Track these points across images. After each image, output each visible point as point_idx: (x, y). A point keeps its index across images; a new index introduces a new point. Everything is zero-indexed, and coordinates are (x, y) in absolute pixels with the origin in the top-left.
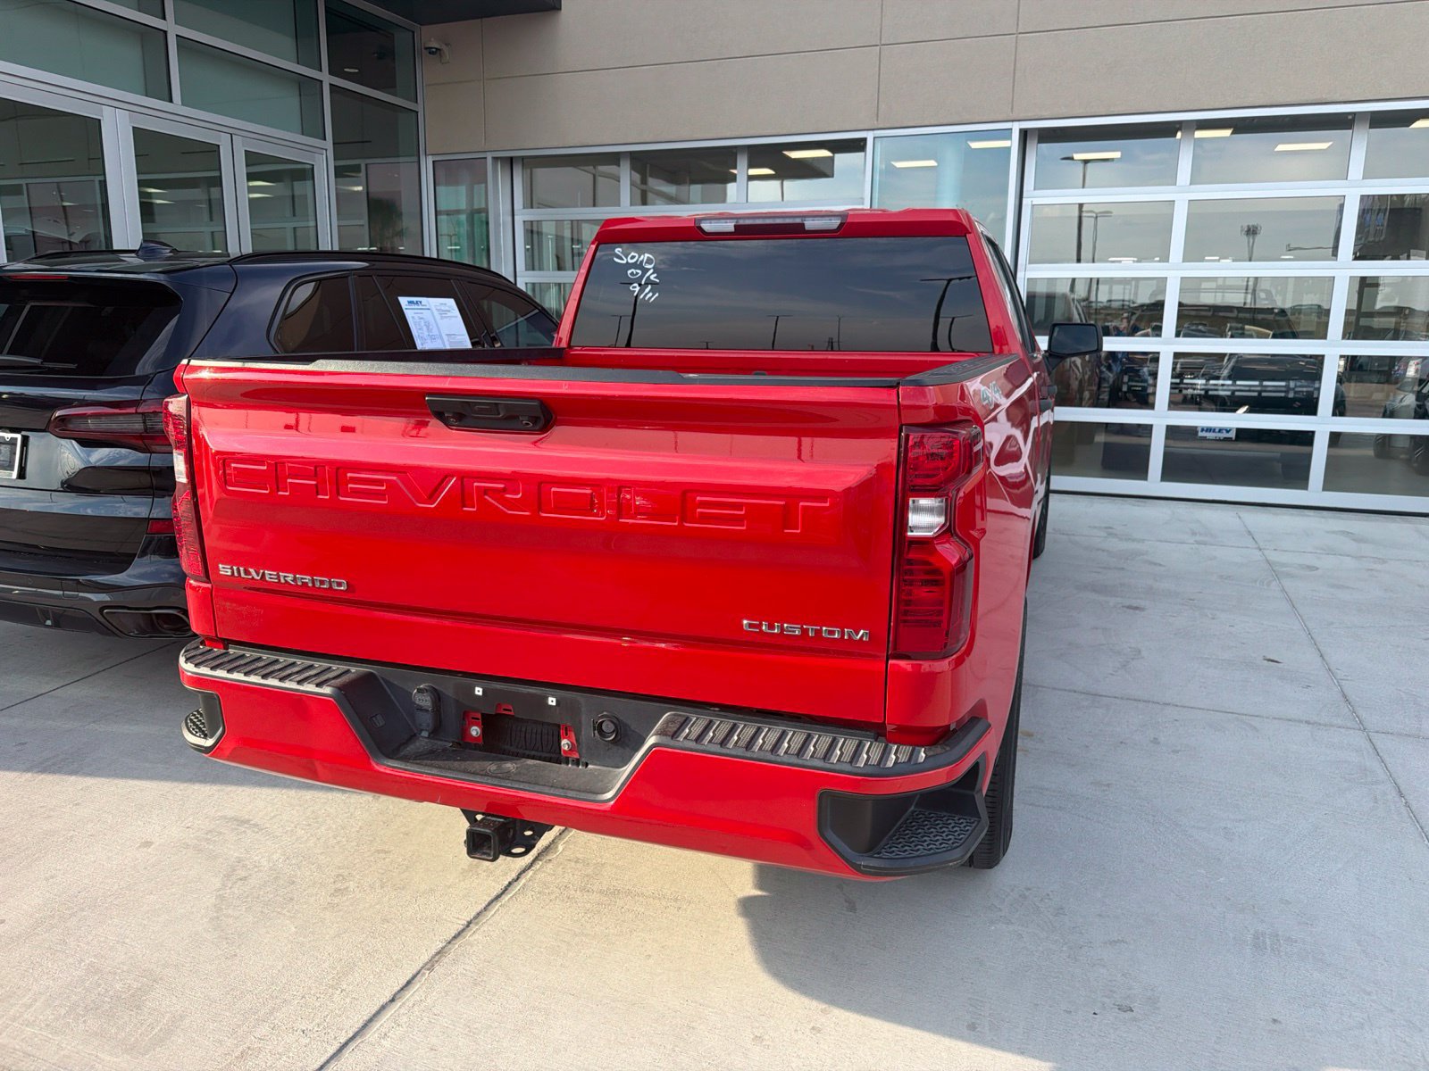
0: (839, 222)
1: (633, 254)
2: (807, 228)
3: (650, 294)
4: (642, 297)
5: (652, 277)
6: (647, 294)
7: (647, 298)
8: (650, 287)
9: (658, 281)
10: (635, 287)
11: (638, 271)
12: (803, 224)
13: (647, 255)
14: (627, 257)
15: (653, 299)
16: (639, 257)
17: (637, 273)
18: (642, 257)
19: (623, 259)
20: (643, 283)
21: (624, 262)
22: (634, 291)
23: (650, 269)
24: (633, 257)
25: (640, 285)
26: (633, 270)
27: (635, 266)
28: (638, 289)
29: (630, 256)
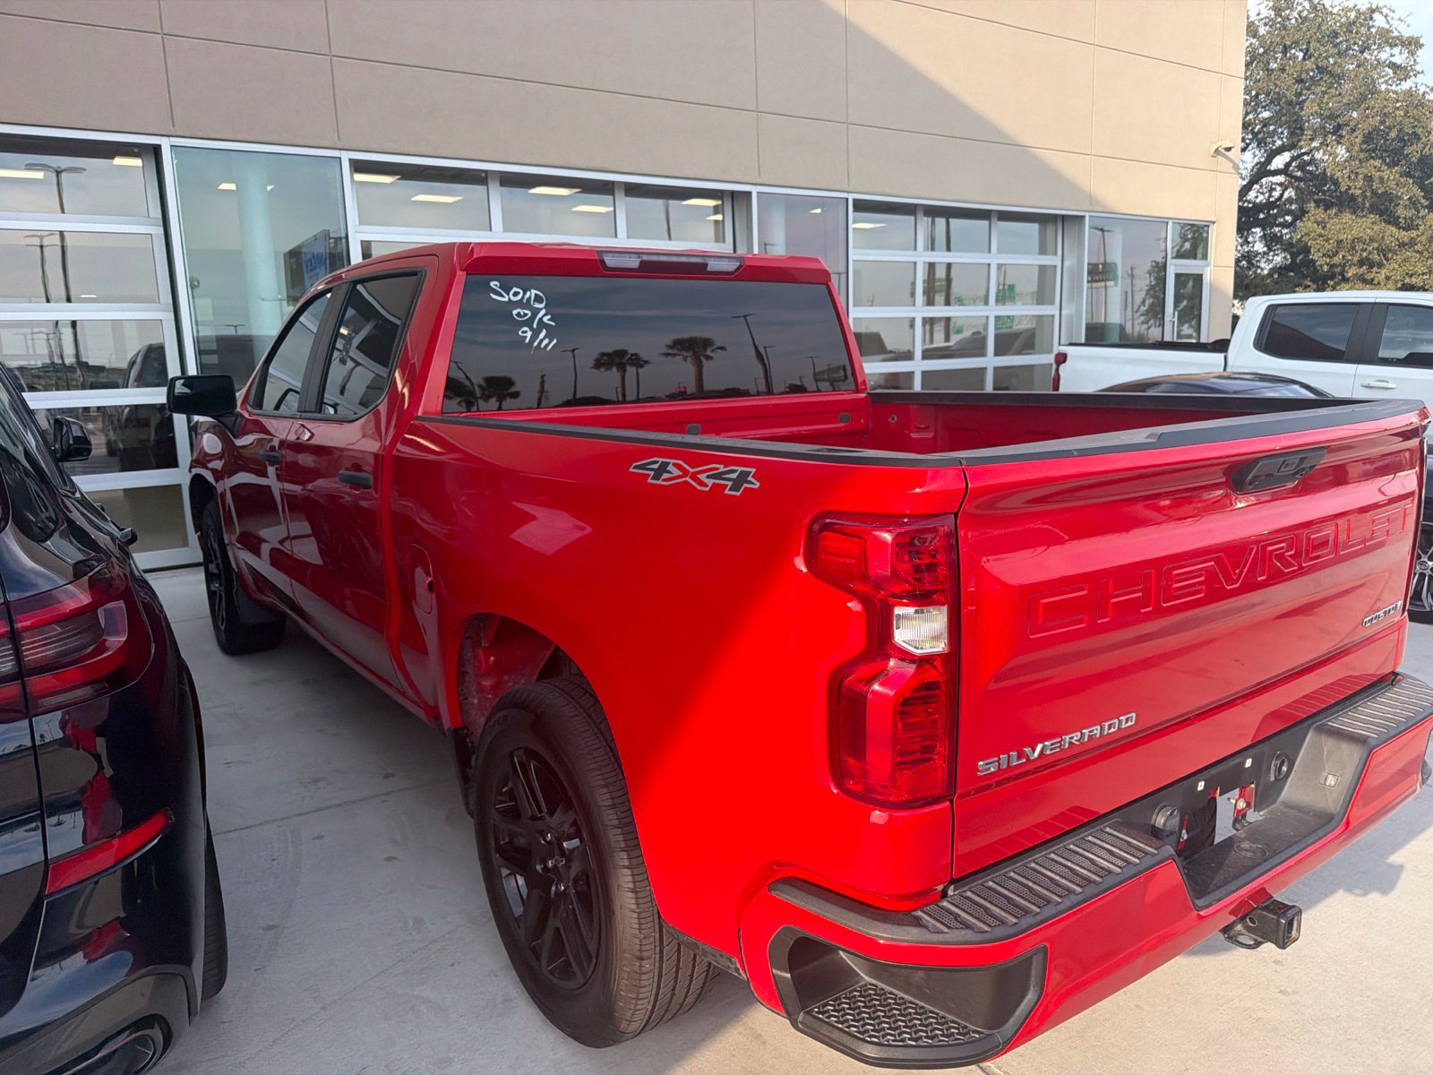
0: (738, 264)
1: (515, 289)
2: (709, 269)
3: (546, 341)
4: (536, 344)
5: (546, 319)
6: (541, 341)
7: (542, 346)
8: (544, 332)
9: (553, 324)
10: (526, 332)
11: (526, 312)
12: (707, 264)
13: (534, 292)
14: (508, 294)
15: (550, 347)
16: (525, 293)
17: (526, 315)
18: (528, 294)
19: (503, 296)
20: (535, 326)
21: (506, 299)
22: (526, 337)
23: (541, 309)
24: (516, 294)
25: (531, 329)
26: (519, 310)
27: (520, 304)
28: (529, 334)
29: (512, 292)
